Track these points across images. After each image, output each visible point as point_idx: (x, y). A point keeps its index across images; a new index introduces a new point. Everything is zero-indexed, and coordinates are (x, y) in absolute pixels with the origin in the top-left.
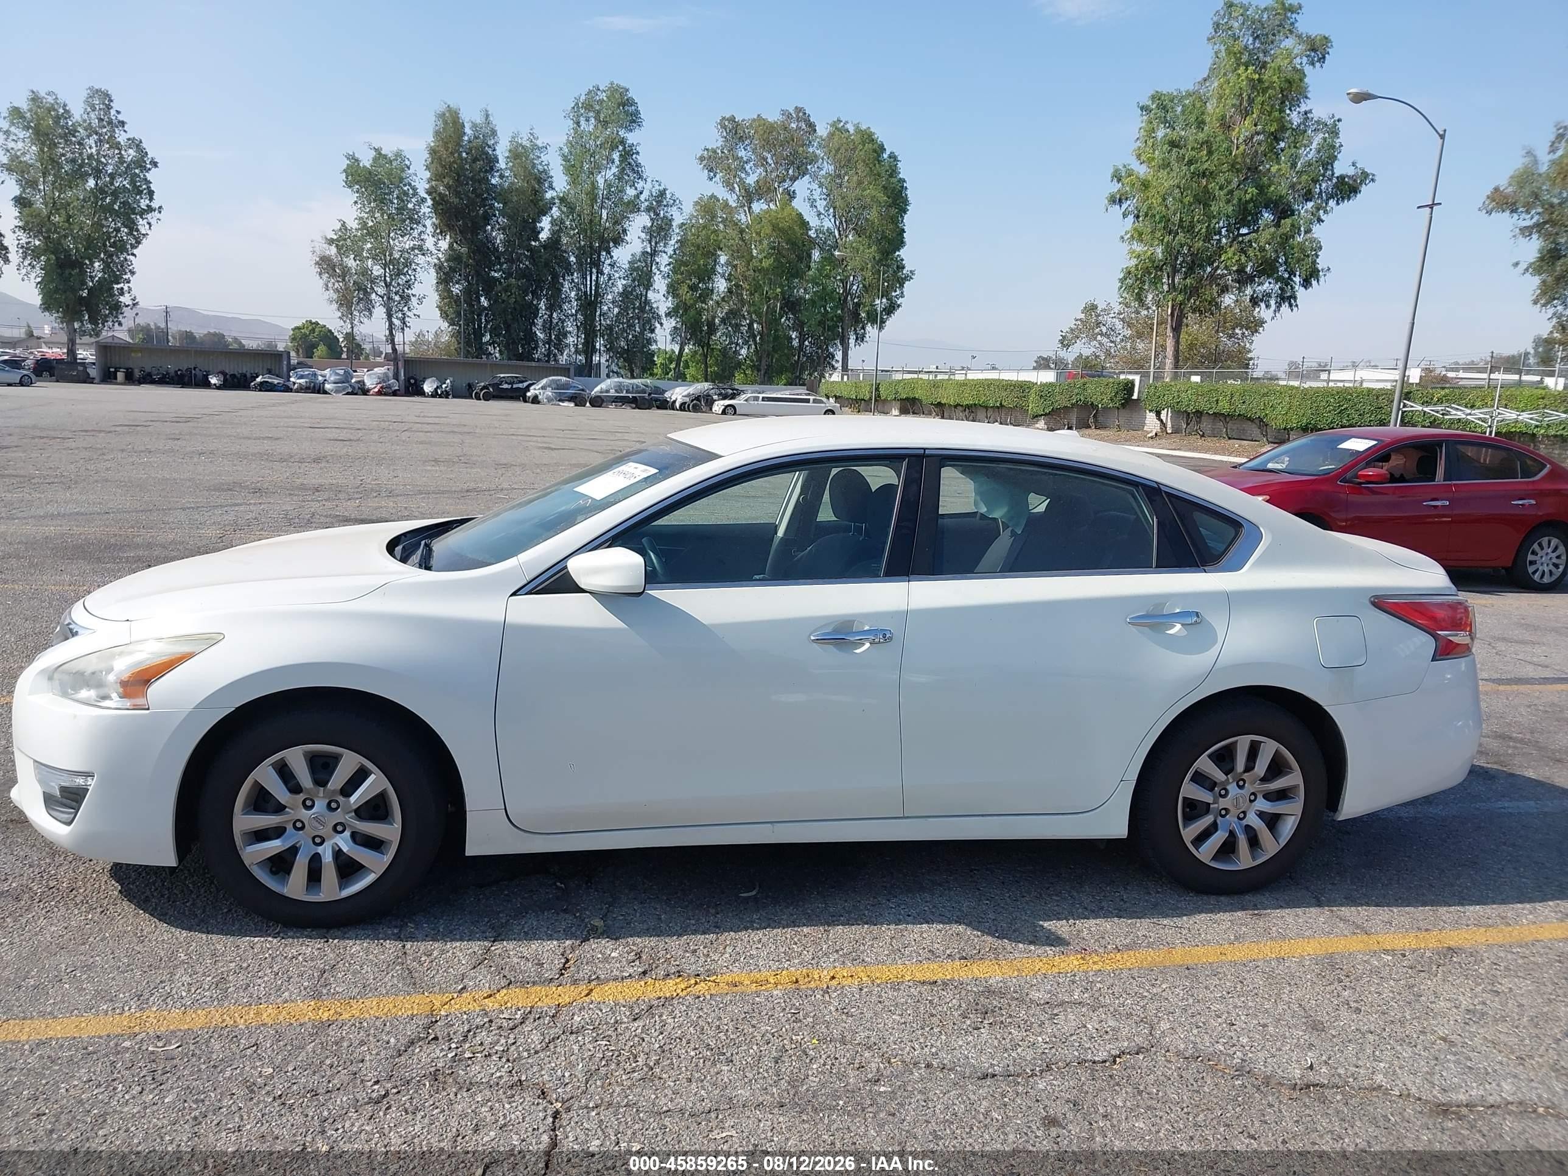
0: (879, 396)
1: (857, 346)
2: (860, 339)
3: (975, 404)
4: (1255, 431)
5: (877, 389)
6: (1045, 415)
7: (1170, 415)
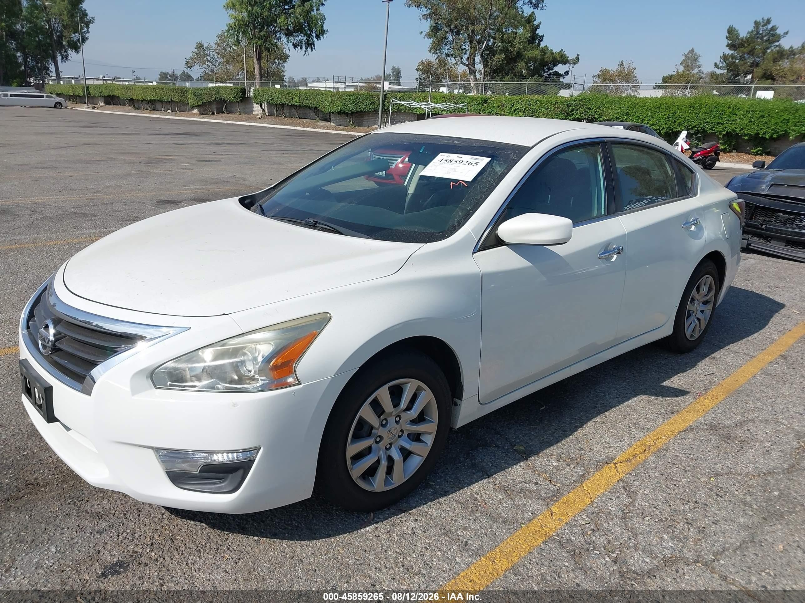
0: (89, 94)
1: (63, 63)
2: (65, 58)
3: (155, 100)
4: (312, 114)
5: (87, 90)
6: (199, 106)
7: (266, 105)
